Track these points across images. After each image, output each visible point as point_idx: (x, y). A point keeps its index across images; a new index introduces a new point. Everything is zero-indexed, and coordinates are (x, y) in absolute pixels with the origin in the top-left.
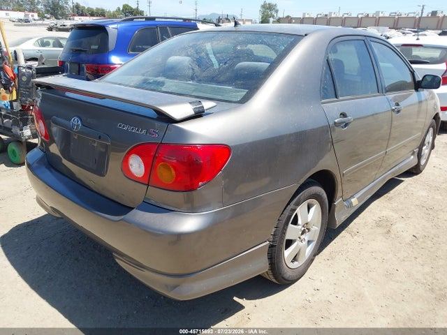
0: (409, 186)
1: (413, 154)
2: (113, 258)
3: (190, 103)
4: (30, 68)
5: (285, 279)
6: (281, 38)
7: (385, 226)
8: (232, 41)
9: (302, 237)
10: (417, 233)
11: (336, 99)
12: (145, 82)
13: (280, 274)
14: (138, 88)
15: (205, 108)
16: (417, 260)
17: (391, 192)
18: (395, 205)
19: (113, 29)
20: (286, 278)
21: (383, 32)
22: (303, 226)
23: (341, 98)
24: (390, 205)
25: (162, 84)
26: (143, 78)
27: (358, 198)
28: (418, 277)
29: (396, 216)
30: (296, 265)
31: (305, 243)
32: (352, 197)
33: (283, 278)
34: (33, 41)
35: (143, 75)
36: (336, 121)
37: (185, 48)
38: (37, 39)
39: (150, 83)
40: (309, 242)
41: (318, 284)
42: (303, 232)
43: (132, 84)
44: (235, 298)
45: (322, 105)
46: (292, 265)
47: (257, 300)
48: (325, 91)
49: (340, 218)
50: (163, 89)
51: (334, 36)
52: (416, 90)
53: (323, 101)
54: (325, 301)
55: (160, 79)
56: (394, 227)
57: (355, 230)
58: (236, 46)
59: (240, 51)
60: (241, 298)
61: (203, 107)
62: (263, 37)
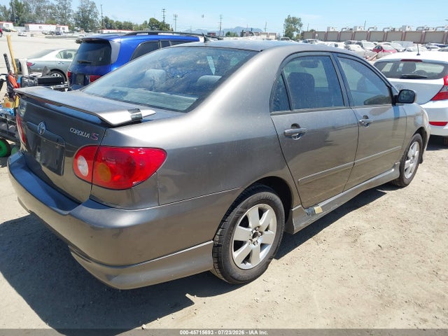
0: (390, 199)
1: (394, 166)
2: (68, 251)
3: (129, 110)
4: (32, 78)
5: (235, 279)
6: (237, 54)
7: (354, 236)
8: (195, 56)
9: (254, 240)
10: (383, 243)
11: (290, 111)
12: (113, 92)
13: (228, 273)
14: (104, 97)
15: (143, 115)
16: (375, 268)
17: (371, 204)
18: (370, 216)
19: (116, 42)
20: (236, 277)
21: (407, 46)
22: (255, 229)
23: (295, 111)
24: (365, 217)
25: (125, 93)
26: (113, 88)
27: (322, 207)
28: (370, 284)
29: (368, 226)
30: (248, 266)
31: (258, 246)
32: (316, 205)
33: (232, 277)
34: (57, 52)
35: (113, 85)
36: (286, 131)
37: (155, 62)
38: (60, 51)
39: (116, 93)
40: (263, 246)
41: (270, 286)
42: (255, 235)
43: (102, 94)
44: (188, 295)
45: (272, 117)
46: (243, 266)
47: (208, 298)
48: (277, 103)
49: (299, 224)
50: (125, 99)
51: (292, 52)
52: (394, 104)
53: (273, 113)
54: (272, 302)
55: (125, 89)
56: (362, 236)
57: (322, 238)
58: (197, 61)
59: (199, 64)
60: (192, 294)
61: (141, 114)
62: (222, 52)
